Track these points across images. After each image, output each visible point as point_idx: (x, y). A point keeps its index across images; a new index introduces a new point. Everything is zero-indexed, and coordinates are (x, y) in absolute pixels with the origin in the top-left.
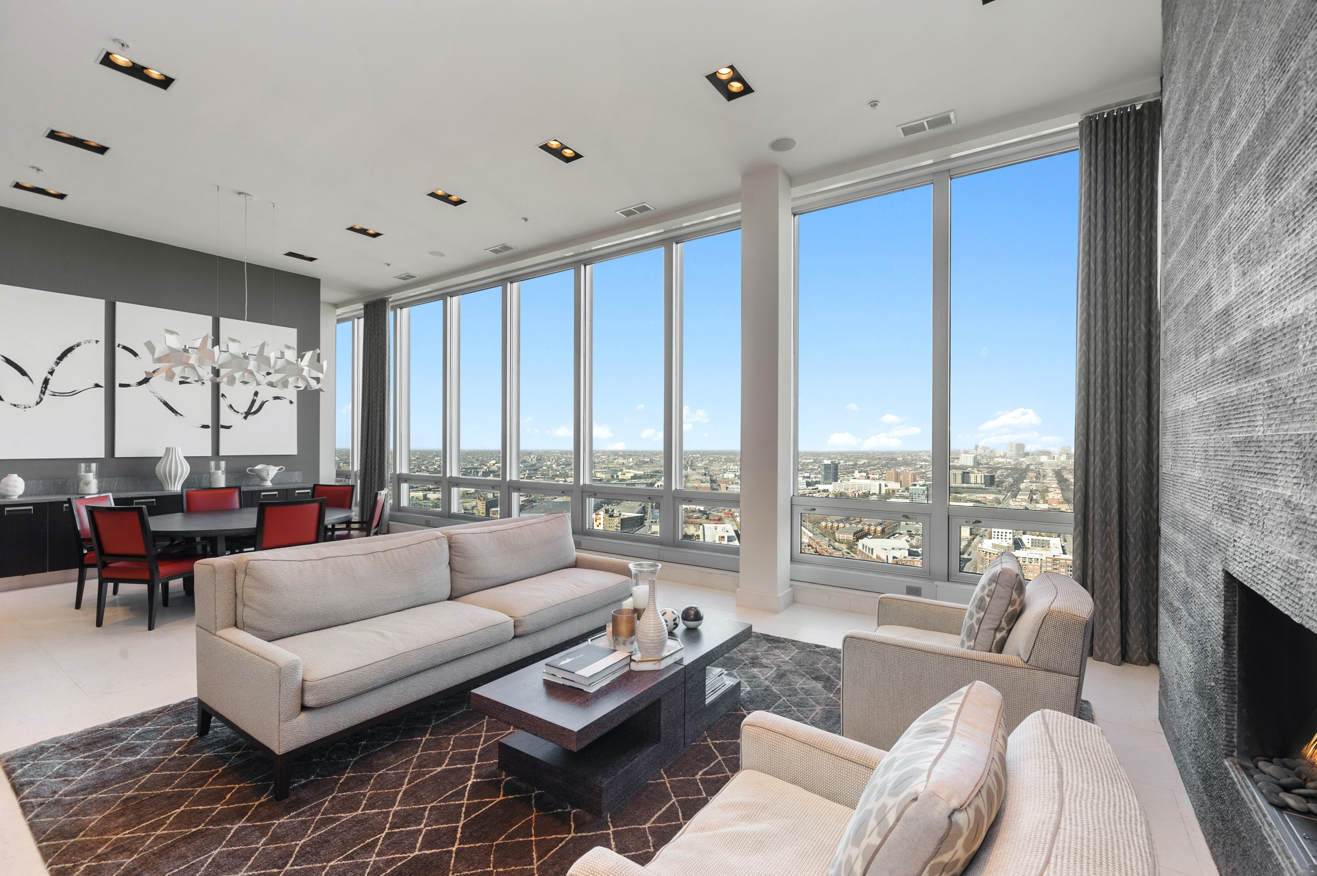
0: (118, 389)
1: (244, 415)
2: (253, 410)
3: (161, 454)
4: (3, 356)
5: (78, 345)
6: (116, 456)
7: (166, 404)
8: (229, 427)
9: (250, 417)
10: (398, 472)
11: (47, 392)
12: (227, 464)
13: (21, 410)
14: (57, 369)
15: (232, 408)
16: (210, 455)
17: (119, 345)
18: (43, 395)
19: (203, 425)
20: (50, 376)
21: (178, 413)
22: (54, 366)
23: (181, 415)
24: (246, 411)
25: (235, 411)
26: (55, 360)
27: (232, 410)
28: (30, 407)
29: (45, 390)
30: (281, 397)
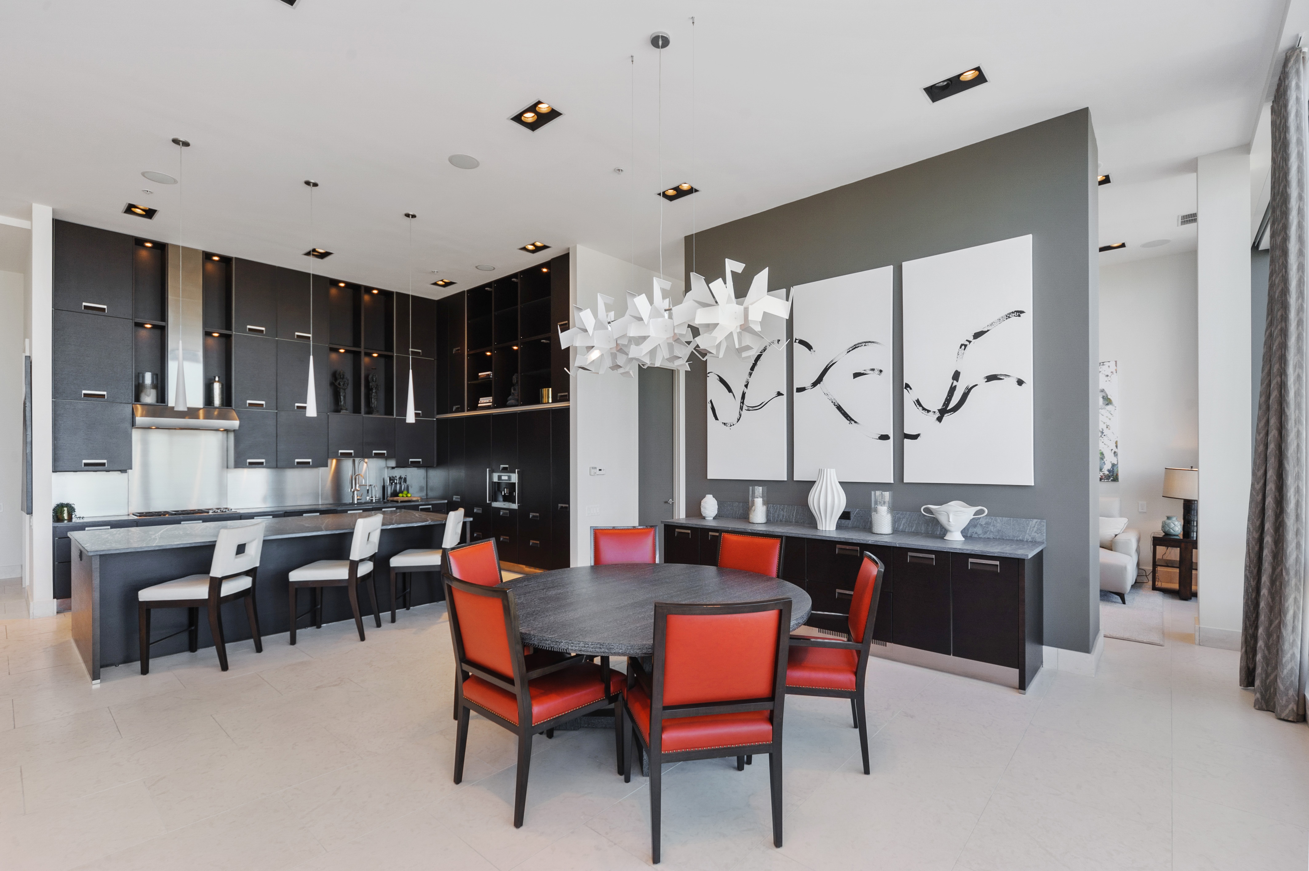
0: (796, 396)
1: (938, 415)
2: (952, 405)
4: (718, 376)
6: (796, 479)
7: (839, 408)
8: (915, 437)
9: (946, 417)
11: (745, 407)
13: (728, 428)
14: (751, 380)
15: (920, 405)
16: (892, 481)
17: (796, 339)
18: (742, 411)
19: (882, 436)
20: (746, 389)
21: (853, 420)
22: (749, 378)
23: (856, 422)
24: (940, 408)
25: (924, 409)
26: (749, 371)
27: (920, 408)
28: (733, 425)
29: (743, 405)
30: (1001, 375)
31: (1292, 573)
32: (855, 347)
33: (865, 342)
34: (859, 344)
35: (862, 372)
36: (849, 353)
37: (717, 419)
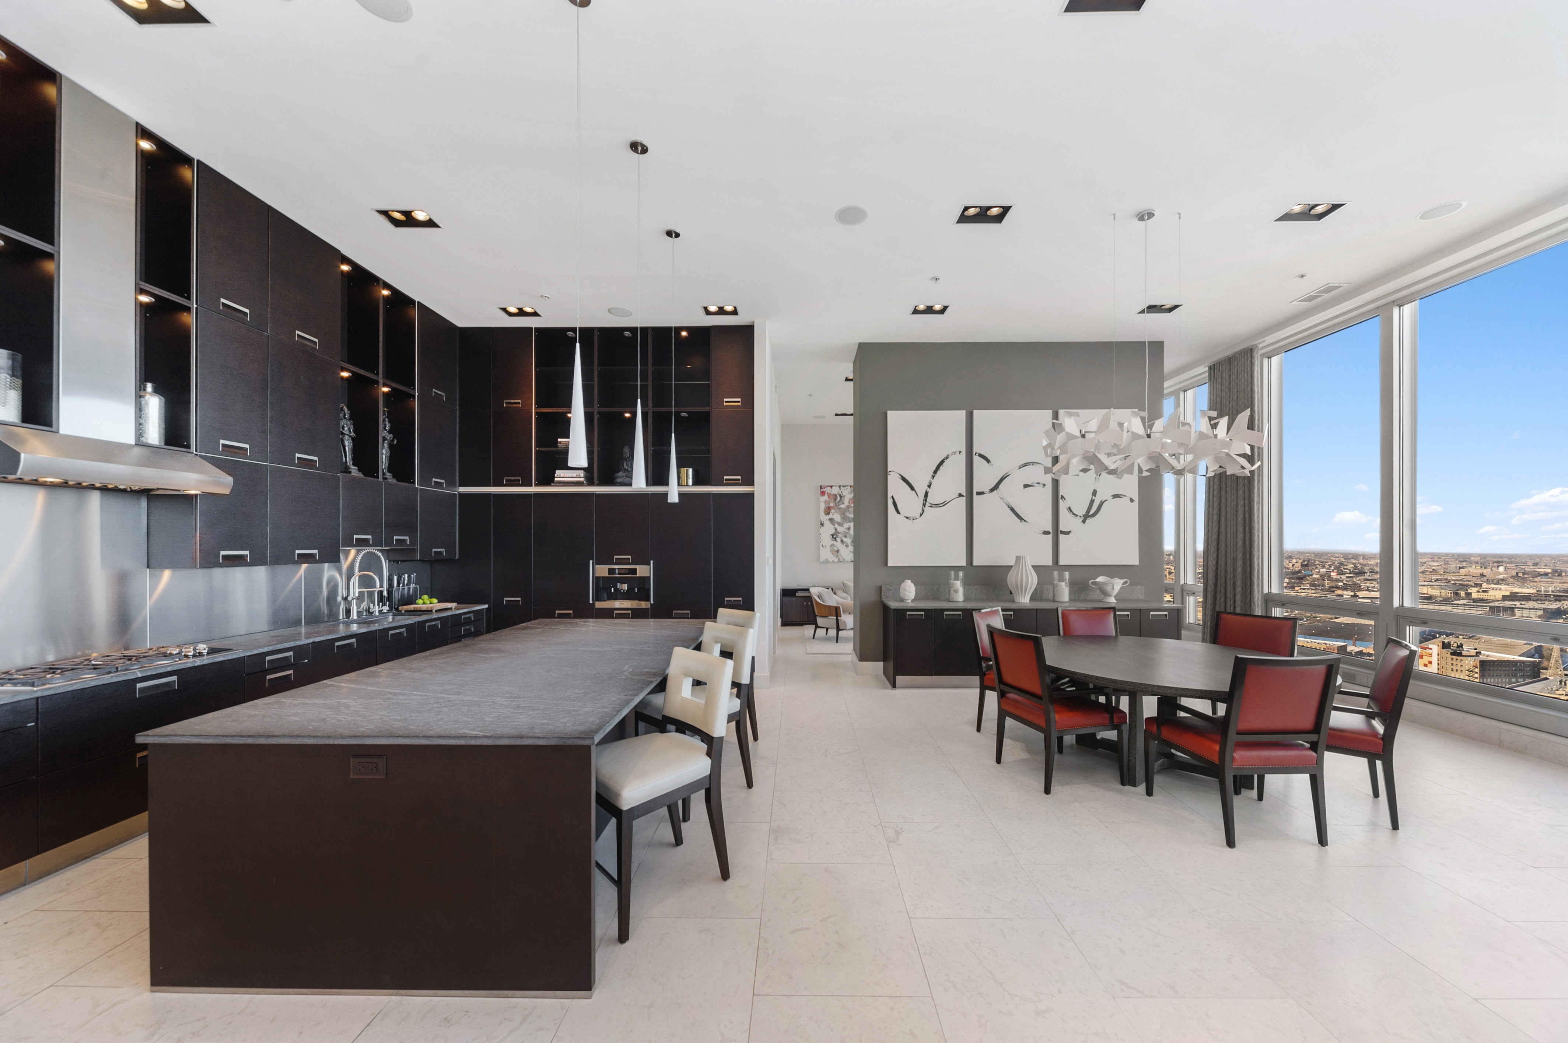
0: (975, 496)
1: (1083, 518)
2: (1092, 512)
3: (1011, 562)
4: (900, 475)
5: (947, 457)
6: (974, 564)
7: (1012, 510)
8: (1068, 533)
9: (1088, 521)
10: (1266, 591)
11: (927, 504)
12: (1070, 574)
13: (910, 522)
14: (933, 482)
15: (1071, 511)
16: (1051, 564)
17: (976, 453)
18: (925, 507)
19: (1045, 531)
20: (929, 489)
21: (1023, 519)
22: (931, 480)
23: (1025, 521)
24: (1084, 514)
25: (1074, 514)
26: (932, 473)
27: (1071, 513)
28: (916, 519)
29: (926, 502)
30: (1121, 495)
31: (1256, 605)
32: (1025, 465)
33: (1033, 463)
34: (1028, 463)
35: (1031, 484)
36: (1020, 469)
37: (898, 512)
